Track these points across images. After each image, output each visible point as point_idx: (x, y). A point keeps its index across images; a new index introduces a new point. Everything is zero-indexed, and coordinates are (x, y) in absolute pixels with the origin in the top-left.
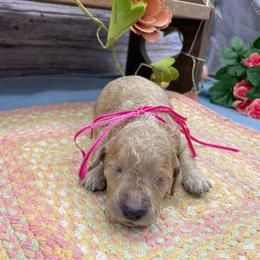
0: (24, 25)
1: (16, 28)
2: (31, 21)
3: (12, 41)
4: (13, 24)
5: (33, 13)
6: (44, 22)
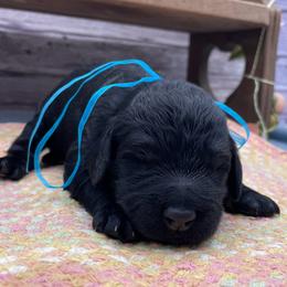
0: (40, 49)
1: (29, 52)
2: (50, 44)
3: (22, 68)
4: (25, 48)
5: (52, 35)
6: (68, 45)
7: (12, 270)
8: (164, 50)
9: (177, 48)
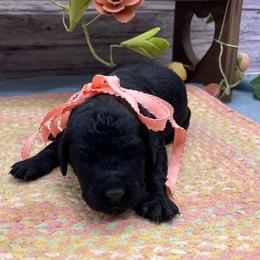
1: (49, 29)
7: (17, 205)
8: (156, 14)
9: (168, 11)
